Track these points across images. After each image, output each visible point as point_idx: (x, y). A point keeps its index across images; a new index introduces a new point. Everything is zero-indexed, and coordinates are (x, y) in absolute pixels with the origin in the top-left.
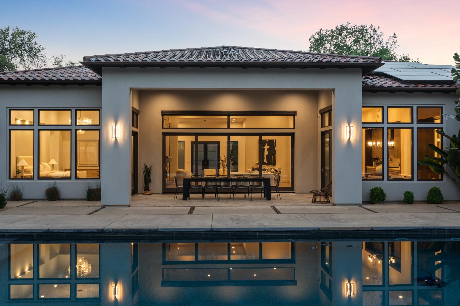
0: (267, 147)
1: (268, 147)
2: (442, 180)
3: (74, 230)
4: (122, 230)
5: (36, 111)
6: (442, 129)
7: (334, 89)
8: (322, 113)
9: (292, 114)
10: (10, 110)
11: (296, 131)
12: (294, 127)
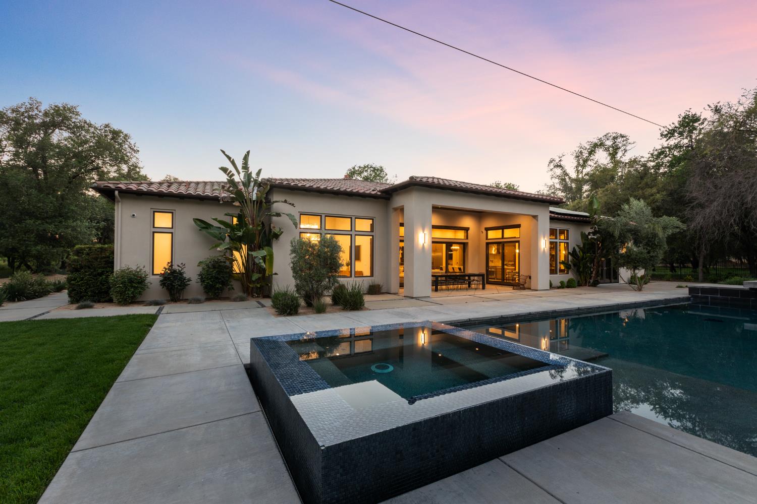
2: (569, 273)
5: (323, 216)
6: (567, 243)
7: (537, 216)
8: (487, 229)
9: (466, 230)
10: (301, 214)
11: (469, 241)
12: (467, 238)
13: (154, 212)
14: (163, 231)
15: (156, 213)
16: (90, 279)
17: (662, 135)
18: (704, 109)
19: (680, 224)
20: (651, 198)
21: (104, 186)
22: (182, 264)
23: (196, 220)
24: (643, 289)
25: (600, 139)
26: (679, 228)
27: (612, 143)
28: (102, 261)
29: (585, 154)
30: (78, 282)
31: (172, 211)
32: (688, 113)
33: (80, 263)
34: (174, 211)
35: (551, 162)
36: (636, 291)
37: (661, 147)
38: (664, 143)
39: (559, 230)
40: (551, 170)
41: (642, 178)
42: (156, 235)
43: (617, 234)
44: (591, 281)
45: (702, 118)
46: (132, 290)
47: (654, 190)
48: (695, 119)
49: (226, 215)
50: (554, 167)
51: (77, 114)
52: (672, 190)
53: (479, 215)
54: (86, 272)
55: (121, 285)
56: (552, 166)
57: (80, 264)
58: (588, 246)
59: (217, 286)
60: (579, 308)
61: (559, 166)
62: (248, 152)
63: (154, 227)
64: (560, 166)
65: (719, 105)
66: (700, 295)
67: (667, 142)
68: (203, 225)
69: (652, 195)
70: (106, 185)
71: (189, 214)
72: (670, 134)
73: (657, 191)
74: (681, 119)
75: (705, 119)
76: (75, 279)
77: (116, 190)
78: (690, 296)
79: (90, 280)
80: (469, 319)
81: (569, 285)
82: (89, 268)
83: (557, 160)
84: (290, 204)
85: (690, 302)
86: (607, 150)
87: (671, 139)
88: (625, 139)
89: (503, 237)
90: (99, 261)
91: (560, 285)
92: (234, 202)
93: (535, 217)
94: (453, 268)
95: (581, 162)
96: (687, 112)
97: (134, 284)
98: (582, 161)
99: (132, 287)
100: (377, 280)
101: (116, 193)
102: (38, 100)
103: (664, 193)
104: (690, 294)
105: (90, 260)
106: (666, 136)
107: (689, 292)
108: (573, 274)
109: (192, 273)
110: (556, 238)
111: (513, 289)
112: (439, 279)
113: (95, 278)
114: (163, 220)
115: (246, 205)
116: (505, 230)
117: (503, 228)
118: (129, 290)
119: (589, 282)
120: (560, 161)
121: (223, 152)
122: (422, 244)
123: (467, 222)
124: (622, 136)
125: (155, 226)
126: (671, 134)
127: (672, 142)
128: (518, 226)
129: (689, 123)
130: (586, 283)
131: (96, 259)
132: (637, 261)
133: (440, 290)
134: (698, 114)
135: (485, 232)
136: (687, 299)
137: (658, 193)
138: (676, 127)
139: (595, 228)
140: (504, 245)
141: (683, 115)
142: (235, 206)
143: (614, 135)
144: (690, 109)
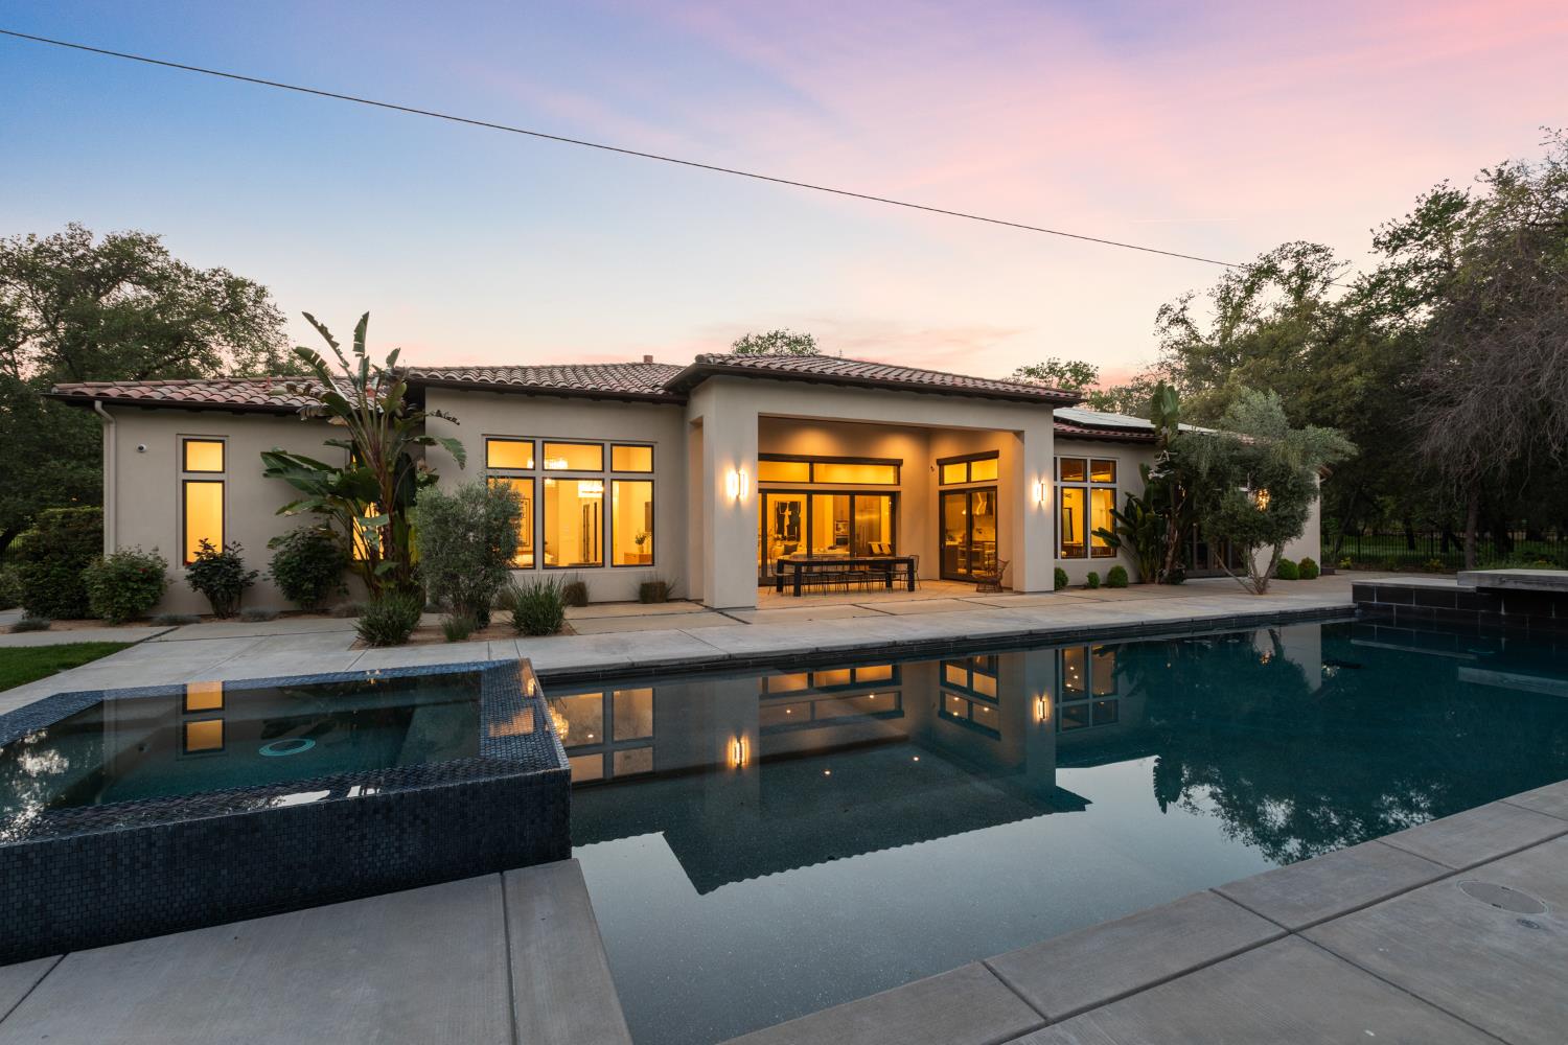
0: (788, 513)
1: (790, 513)
2: (1115, 556)
3: (855, 646)
4: (920, 641)
5: (539, 443)
6: (1114, 490)
7: (1023, 432)
8: (942, 463)
9: (897, 464)
10: (488, 440)
11: (903, 489)
12: (899, 484)
13: (185, 441)
14: (205, 478)
15: (189, 444)
16: (62, 574)
17: (1377, 243)
18: (1476, 179)
19: (1345, 442)
20: (1344, 386)
21: (74, 393)
22: (234, 543)
23: (265, 455)
24: (1268, 590)
25: (1267, 259)
26: (1343, 452)
27: (1295, 265)
28: (88, 538)
29: (1238, 294)
30: (38, 579)
31: (222, 438)
32: (1441, 192)
33: (44, 542)
34: (225, 439)
35: (1163, 312)
36: (1252, 593)
37: (1375, 271)
38: (1383, 260)
39: (1092, 460)
40: (1164, 330)
41: (1331, 341)
42: (190, 486)
43: (1204, 467)
44: (1166, 572)
45: (1472, 200)
46: (128, 594)
47: (1351, 368)
48: (1455, 203)
49: (328, 443)
50: (1170, 323)
51: (161, 251)
52: (1391, 367)
53: (925, 435)
54: (53, 560)
55: (102, 586)
56: (1165, 322)
57: (44, 545)
58: (1159, 496)
59: (304, 588)
60: (1031, 631)
61: (1181, 320)
62: (365, 317)
63: (185, 470)
64: (1184, 321)
65: (1506, 169)
66: (1375, 602)
67: (1391, 260)
68: (278, 465)
69: (1346, 380)
70: (79, 389)
71: (255, 443)
72: (1397, 240)
73: (1356, 370)
74: (1422, 205)
75: (1479, 203)
76: (32, 575)
77: (98, 399)
78: (1355, 605)
79: (63, 577)
80: (730, 656)
81: (1115, 581)
82: (62, 553)
83: (1177, 307)
84: (449, 419)
85: (1353, 619)
86: (1285, 281)
87: (1399, 252)
88: (1323, 254)
89: (969, 480)
90: (80, 538)
91: (1087, 580)
92: (331, 417)
93: (1019, 434)
94: (880, 546)
95: (1230, 312)
96: (1437, 189)
97: (131, 584)
98: (1233, 309)
99: (128, 589)
100: (661, 572)
101: (98, 404)
102: (85, 228)
103: (1371, 374)
104: (1354, 601)
105: (64, 536)
106: (1387, 245)
107: (1354, 598)
108: (1126, 557)
109: (258, 560)
110: (1085, 480)
111: (978, 591)
112: (803, 569)
113: (73, 572)
114: (206, 456)
115: (359, 423)
116: (973, 464)
117: (968, 460)
118: (120, 595)
119: (1161, 575)
120: (1182, 310)
121: (310, 317)
122: (733, 498)
123: (898, 448)
124: (1316, 250)
125: (189, 469)
126: (1399, 239)
127: (1403, 258)
128: (994, 455)
129: (1440, 212)
130: (1154, 576)
131: (76, 535)
132: (1251, 528)
133: (805, 594)
134: (1463, 193)
135: (937, 468)
136: (1348, 612)
137: (1360, 373)
138: (1414, 224)
139: (1164, 456)
140: (970, 495)
141: (1430, 195)
142: (332, 425)
143: (1299, 248)
144: (1447, 180)
